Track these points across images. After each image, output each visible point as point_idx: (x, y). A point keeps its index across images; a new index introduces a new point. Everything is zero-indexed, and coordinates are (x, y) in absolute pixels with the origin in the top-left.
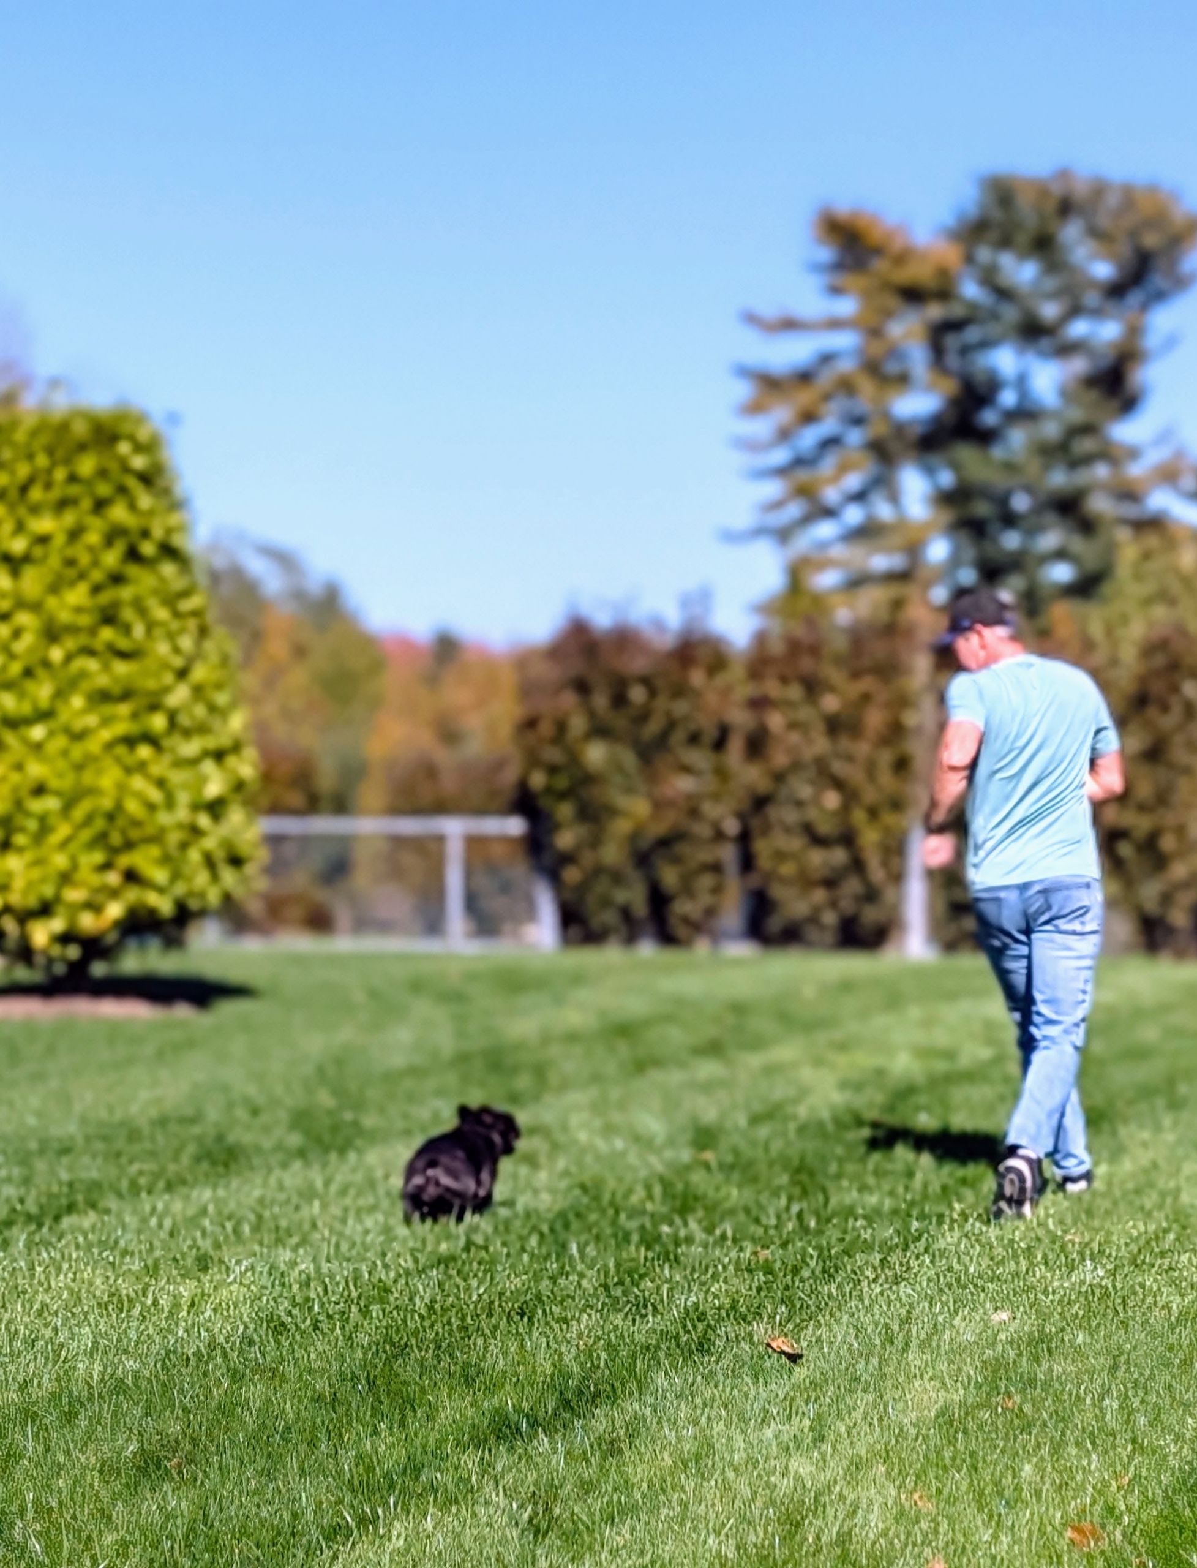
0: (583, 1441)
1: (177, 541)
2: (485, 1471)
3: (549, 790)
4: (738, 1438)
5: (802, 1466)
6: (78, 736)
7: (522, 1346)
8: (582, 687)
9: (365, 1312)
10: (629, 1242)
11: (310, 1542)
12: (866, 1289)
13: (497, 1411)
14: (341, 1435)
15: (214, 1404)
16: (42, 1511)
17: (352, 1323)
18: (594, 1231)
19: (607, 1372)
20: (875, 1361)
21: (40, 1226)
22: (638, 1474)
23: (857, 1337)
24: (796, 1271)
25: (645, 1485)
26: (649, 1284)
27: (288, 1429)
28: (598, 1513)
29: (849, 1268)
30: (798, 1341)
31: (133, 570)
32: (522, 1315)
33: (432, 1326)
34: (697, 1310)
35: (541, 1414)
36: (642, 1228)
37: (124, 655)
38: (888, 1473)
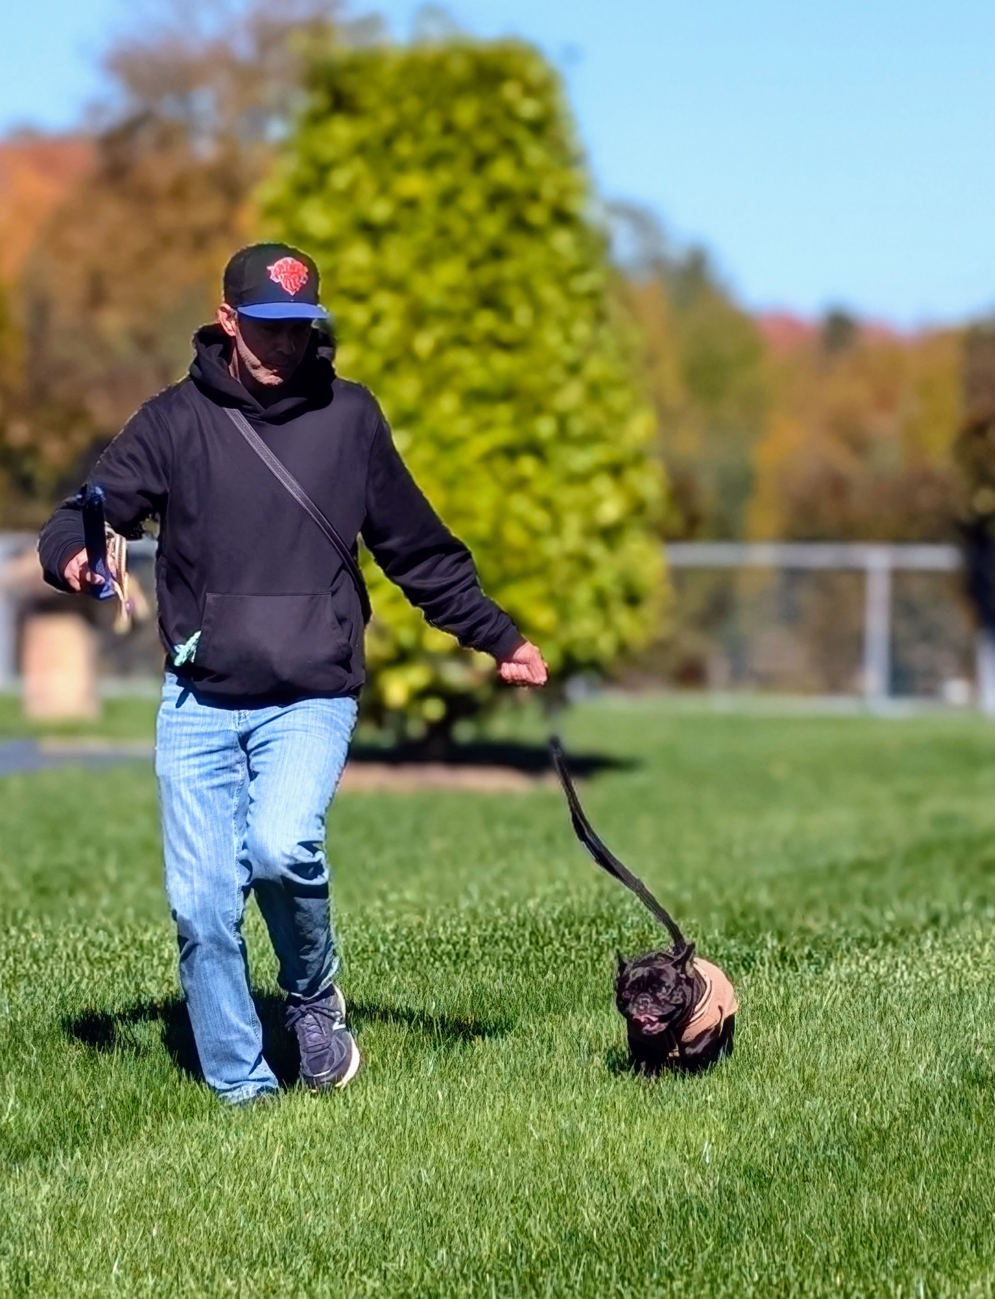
1: (574, 205)
6: (448, 446)
31: (517, 242)
37: (506, 347)
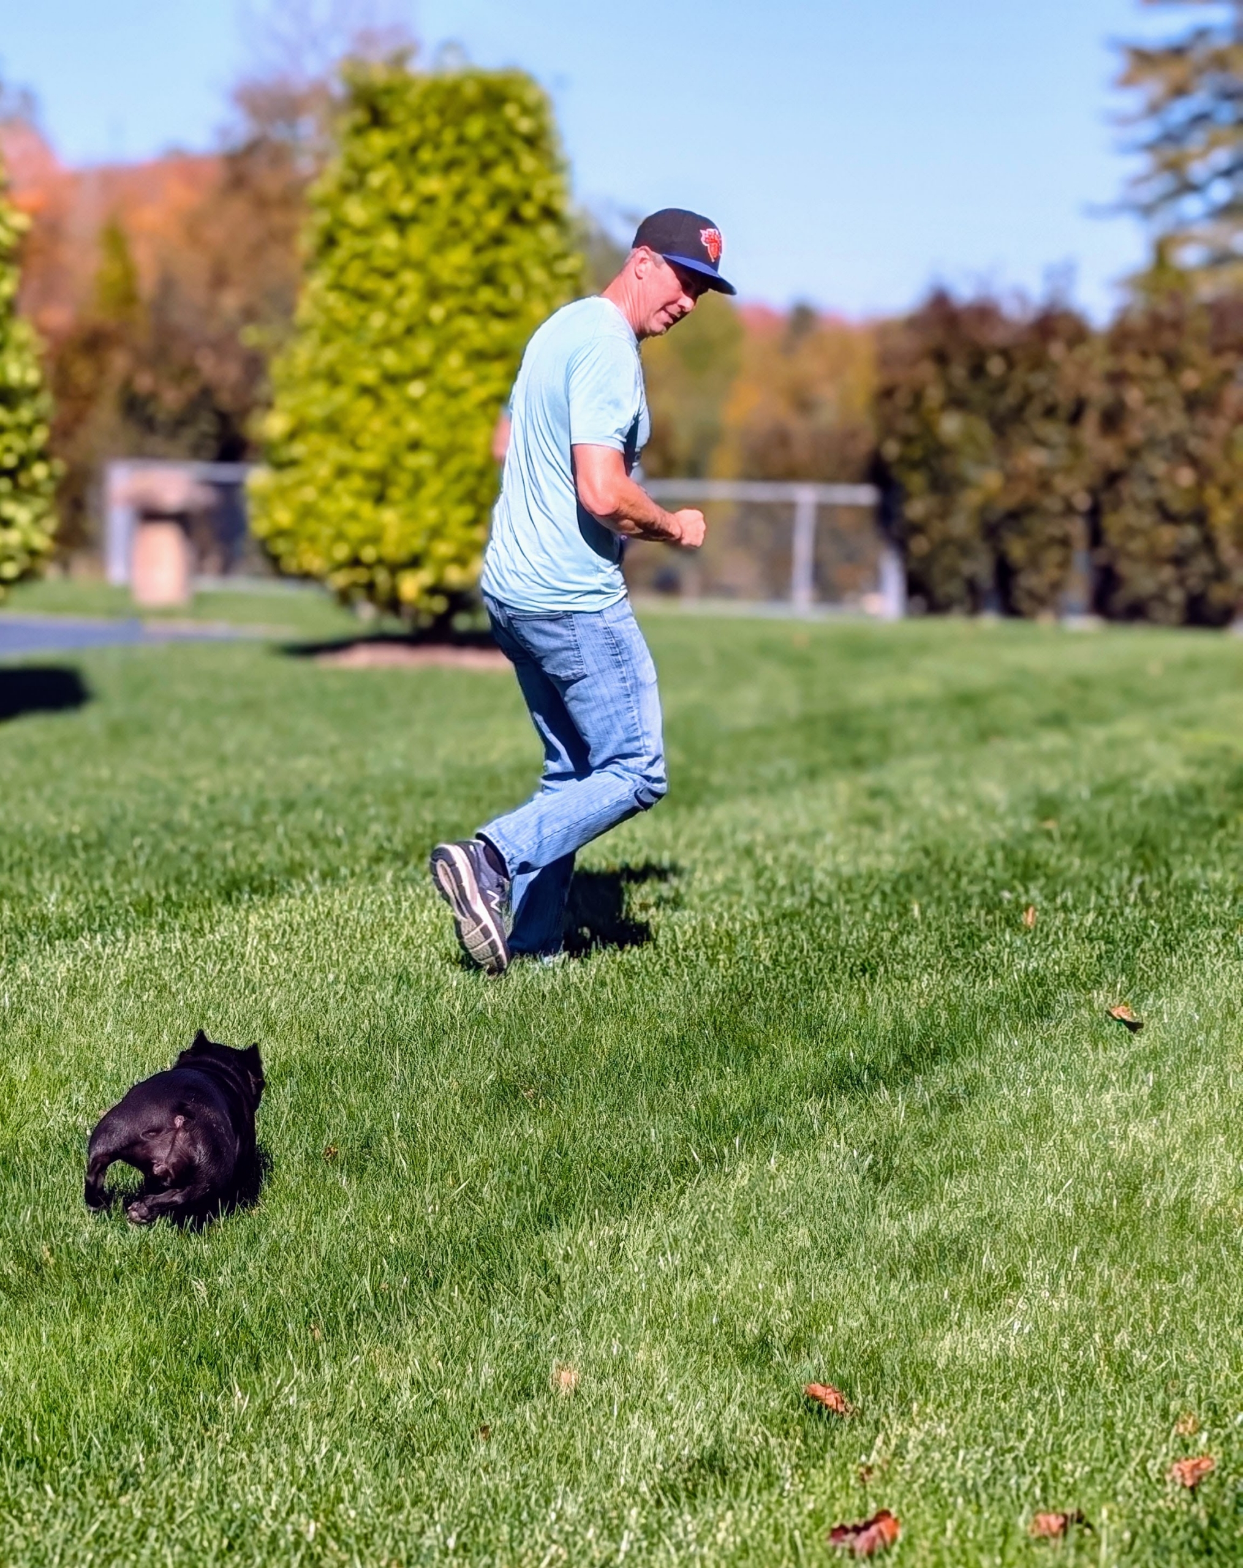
0: (922, 1096)
1: (560, 204)
2: (826, 1119)
3: (902, 460)
4: (1076, 1101)
5: (1142, 1132)
6: (454, 394)
7: (864, 1001)
8: (941, 358)
9: (712, 961)
10: (970, 907)
11: (658, 1175)
12: (1207, 963)
13: (839, 1061)
14: (688, 1078)
15: (568, 1039)
16: (409, 1131)
17: (699, 971)
18: (936, 894)
19: (947, 1031)
20: (1216, 1033)
21: (406, 864)
22: (977, 1129)
23: (1197, 1010)
24: (1138, 942)
25: (984, 1142)
26: (990, 947)
27: (638, 1067)
28: (937, 1165)
29: (1191, 942)
30: (1138, 1011)
31: (515, 232)
32: (864, 971)
33: (776, 978)
34: (1037, 974)
35: (882, 1068)
36: (984, 892)
37: (501, 315)
38: (1228, 1143)
